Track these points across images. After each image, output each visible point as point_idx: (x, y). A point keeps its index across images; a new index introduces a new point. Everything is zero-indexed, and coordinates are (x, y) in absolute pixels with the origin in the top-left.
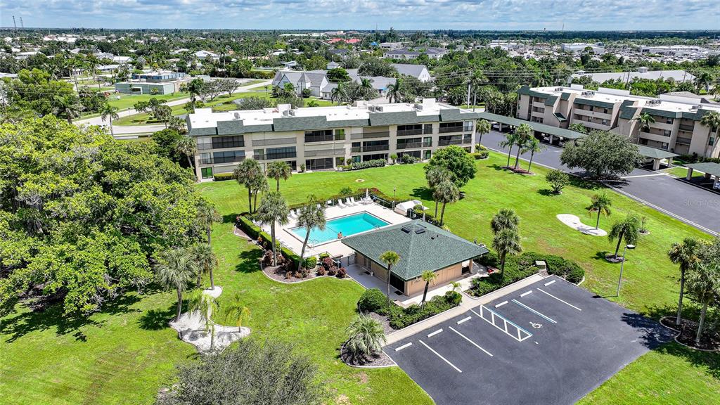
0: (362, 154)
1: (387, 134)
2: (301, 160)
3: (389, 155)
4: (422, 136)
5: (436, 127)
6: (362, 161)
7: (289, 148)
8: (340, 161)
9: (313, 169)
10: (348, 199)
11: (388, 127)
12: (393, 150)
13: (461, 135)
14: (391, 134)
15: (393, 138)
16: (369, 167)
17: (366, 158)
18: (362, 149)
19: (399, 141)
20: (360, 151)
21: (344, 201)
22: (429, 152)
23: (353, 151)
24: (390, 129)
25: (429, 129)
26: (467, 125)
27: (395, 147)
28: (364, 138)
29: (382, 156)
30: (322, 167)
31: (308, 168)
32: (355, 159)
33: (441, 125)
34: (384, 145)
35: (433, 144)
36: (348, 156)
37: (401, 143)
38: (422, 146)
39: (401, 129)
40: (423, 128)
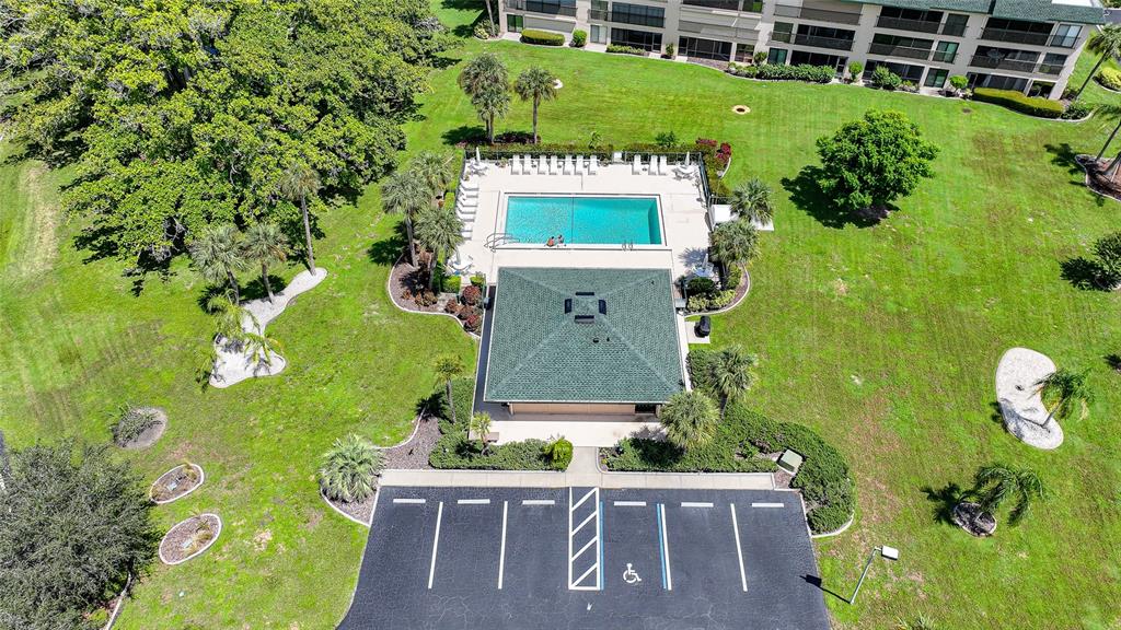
0: (791, 48)
1: (855, 18)
2: (671, 33)
3: (848, 62)
4: (937, 38)
5: (976, 25)
6: (788, 63)
7: (653, 9)
8: (744, 50)
9: (690, 54)
10: (654, 159)
11: (860, 4)
12: (859, 53)
13: (1036, 54)
14: (862, 20)
15: (867, 28)
16: (793, 78)
17: (798, 58)
18: (793, 39)
19: (878, 38)
20: (788, 41)
21: (646, 159)
22: (944, 73)
23: (774, 37)
24: (865, 10)
25: (957, 26)
26: (1061, 33)
27: (867, 47)
28: (802, 17)
29: (832, 61)
31: (681, 51)
32: (775, 56)
33: (993, 23)
34: (846, 38)
35: (957, 59)
36: (762, 46)
37: (881, 44)
38: (931, 57)
39: (890, 14)
40: (944, 20)
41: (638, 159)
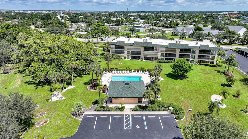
0: (165, 57)
1: (175, 51)
2: (142, 56)
3: (175, 59)
4: (191, 54)
5: (197, 51)
6: (164, 60)
7: (139, 52)
8: (156, 59)
9: (146, 60)
11: (176, 49)
13: (209, 56)
14: (177, 52)
15: (178, 53)
16: (165, 62)
17: (166, 59)
18: (165, 56)
19: (180, 55)
20: (164, 56)
22: (193, 61)
23: (161, 56)
25: (194, 52)
26: (212, 52)
27: (178, 57)
28: (166, 52)
29: (172, 59)
30: (149, 60)
31: (144, 59)
32: (162, 59)
33: (200, 51)
34: (174, 55)
35: (195, 58)
36: (159, 57)
38: (190, 58)
39: (181, 50)
40: (191, 51)
41: (137, 71)
